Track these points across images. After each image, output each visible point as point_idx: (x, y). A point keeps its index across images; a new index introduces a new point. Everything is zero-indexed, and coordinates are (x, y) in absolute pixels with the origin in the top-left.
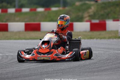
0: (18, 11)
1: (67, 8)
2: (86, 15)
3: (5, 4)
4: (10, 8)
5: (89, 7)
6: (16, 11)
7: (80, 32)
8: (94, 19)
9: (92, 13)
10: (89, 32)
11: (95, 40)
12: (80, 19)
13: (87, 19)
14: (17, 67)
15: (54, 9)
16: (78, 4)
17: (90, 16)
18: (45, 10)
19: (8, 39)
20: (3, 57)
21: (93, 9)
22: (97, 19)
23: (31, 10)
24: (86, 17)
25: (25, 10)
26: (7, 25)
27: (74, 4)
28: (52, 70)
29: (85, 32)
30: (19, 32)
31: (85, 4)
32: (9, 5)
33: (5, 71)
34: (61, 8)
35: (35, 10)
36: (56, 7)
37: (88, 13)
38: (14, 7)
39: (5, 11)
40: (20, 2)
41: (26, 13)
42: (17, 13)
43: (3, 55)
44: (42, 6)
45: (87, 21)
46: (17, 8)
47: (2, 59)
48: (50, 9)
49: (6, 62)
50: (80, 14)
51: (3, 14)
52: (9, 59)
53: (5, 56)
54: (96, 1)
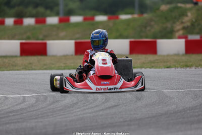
0: (64, 20)
1: (145, 15)
2: (178, 26)
3: (41, 9)
4: (50, 16)
5: (183, 13)
6: (61, 21)
7: (168, 55)
8: (192, 33)
9: (189, 24)
10: (183, 55)
11: (193, 68)
12: (168, 34)
13: (181, 33)
14: (61, 115)
15: (123, 17)
16: (164, 8)
17: (184, 28)
18: (110, 19)
19: (46, 69)
21: (190, 17)
22: (197, 33)
23: (85, 19)
24: (178, 30)
25: (76, 19)
27: (158, 9)
28: (121, 120)
29: (177, 55)
30: (65, 57)
31: (177, 8)
32: (48, 12)
33: (41, 122)
34: (136, 16)
35: (93, 19)
36: (127, 13)
37: (182, 23)
38: (57, 14)
39: (41, 21)
40: (66, 5)
41: (77, 25)
42: (63, 24)
43: (40, 96)
44: (104, 12)
45: (180, 38)
46: (61, 16)
47: (37, 101)
48: (117, 18)
49: (43, 108)
50: (169, 25)
51: (39, 26)
52: (48, 102)
53: (42, 97)
54: (196, 4)
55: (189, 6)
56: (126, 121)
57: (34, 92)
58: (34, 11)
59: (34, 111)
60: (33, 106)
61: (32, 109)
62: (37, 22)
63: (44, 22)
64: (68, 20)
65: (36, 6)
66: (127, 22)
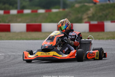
0: (20, 12)
1: (67, 10)
2: (85, 16)
3: (7, 6)
4: (12, 9)
5: (88, 9)
6: (18, 12)
8: (93, 20)
9: (90, 15)
10: (88, 33)
12: (79, 21)
13: (86, 20)
14: (19, 66)
15: (54, 10)
16: (77, 5)
17: (88, 17)
18: (46, 11)
19: (10, 40)
20: (5, 57)
21: (91, 11)
22: (96, 20)
23: (32, 12)
24: (85, 19)
25: (27, 11)
26: (9, 26)
27: (74, 6)
28: (53, 69)
29: (84, 32)
30: (21, 33)
31: (84, 6)
32: (11, 7)
33: (7, 70)
34: (61, 10)
35: (36, 11)
36: (56, 8)
37: (87, 14)
38: (16, 8)
39: (7, 12)
40: (21, 3)
41: (27, 15)
42: (19, 14)
43: (6, 55)
44: (43, 7)
45: (86, 23)
46: (19, 9)
48: (50, 11)
49: (8, 62)
50: (80, 15)
51: (5, 15)
52: (11, 59)
53: (7, 56)
54: (95, 3)
55: (91, 5)
56: (56, 70)
57: (3, 53)
58: (3, 7)
59: (3, 63)
60: (2, 61)
61: (2, 62)
62: (5, 13)
63: (9, 13)
64: (22, 12)
65: (4, 3)
66: (56, 13)
